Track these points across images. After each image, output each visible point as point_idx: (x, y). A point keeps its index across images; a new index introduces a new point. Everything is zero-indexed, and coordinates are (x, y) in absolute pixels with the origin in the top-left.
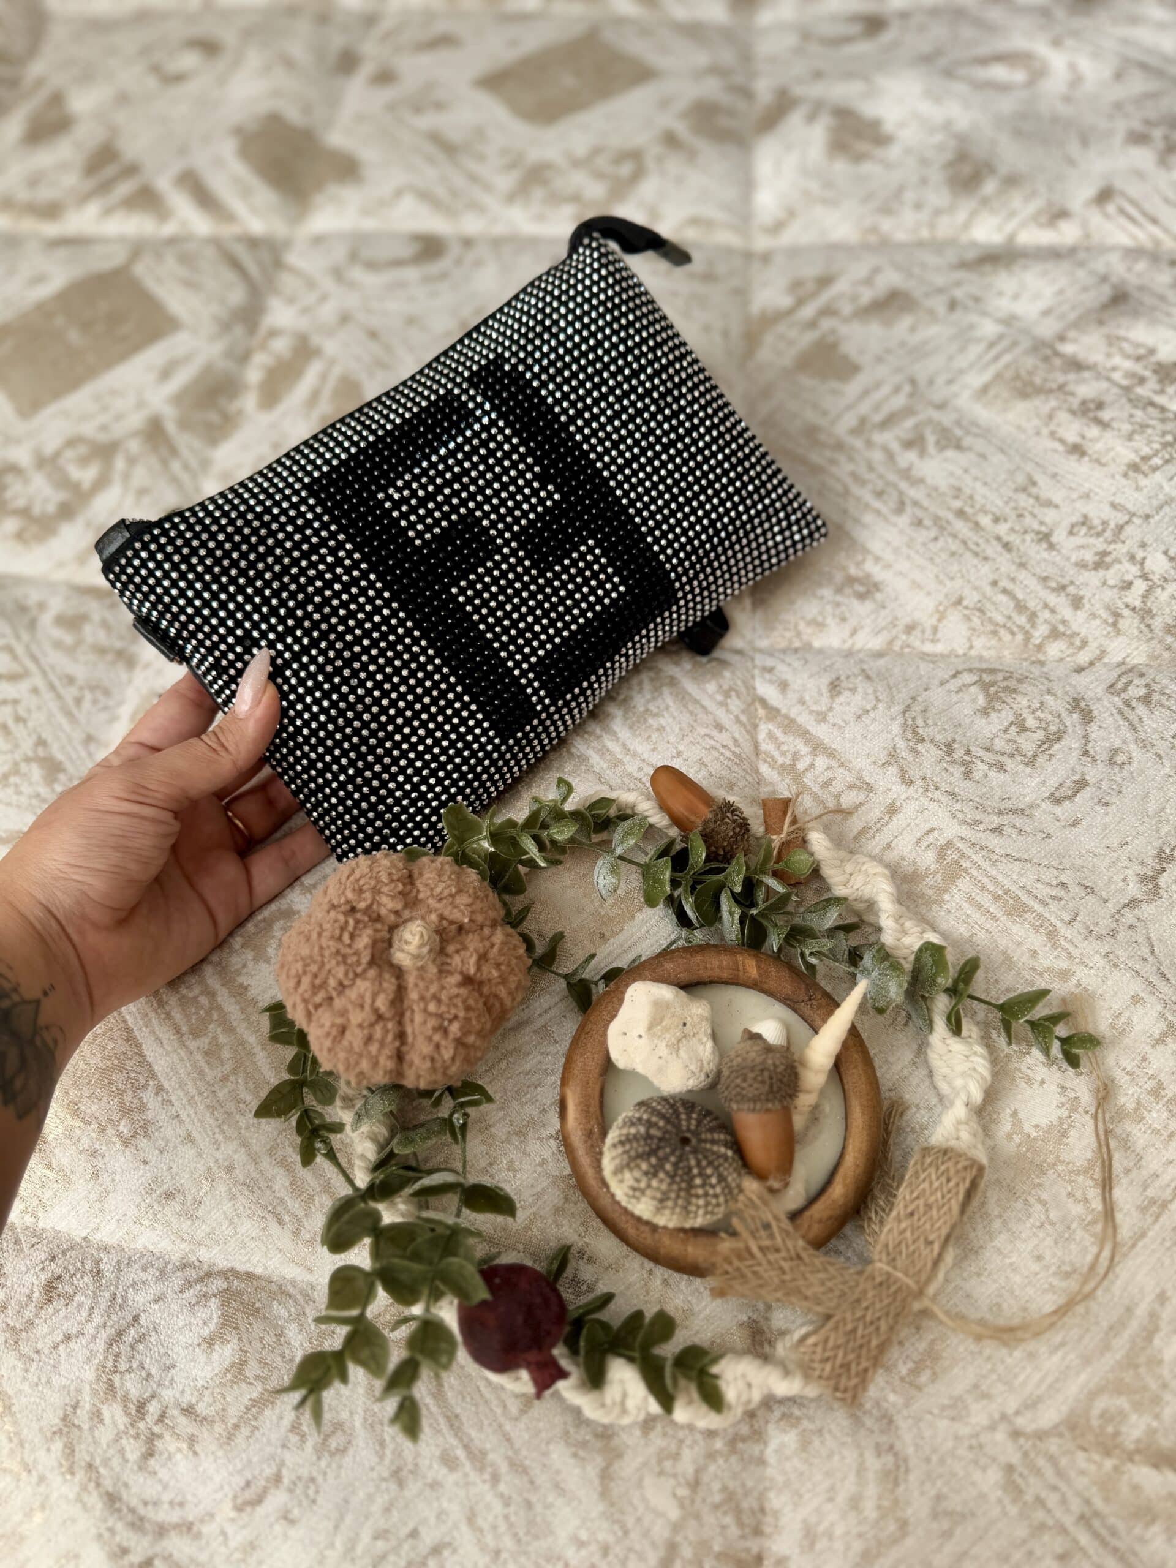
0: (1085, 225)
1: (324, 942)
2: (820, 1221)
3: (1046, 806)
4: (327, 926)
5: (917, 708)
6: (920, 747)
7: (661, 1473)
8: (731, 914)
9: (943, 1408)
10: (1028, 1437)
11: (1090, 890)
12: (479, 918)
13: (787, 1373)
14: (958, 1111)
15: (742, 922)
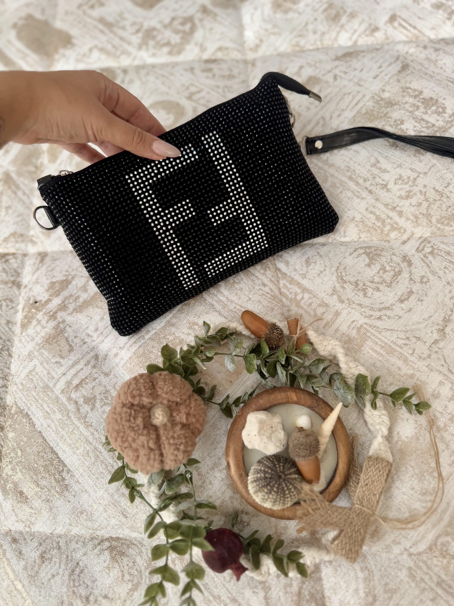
0: (386, 33)
1: (124, 423)
3: (398, 304)
4: (123, 415)
5: (342, 268)
6: (345, 285)
8: (282, 373)
10: (415, 555)
12: (184, 397)
13: (328, 553)
14: (379, 439)
15: (287, 376)
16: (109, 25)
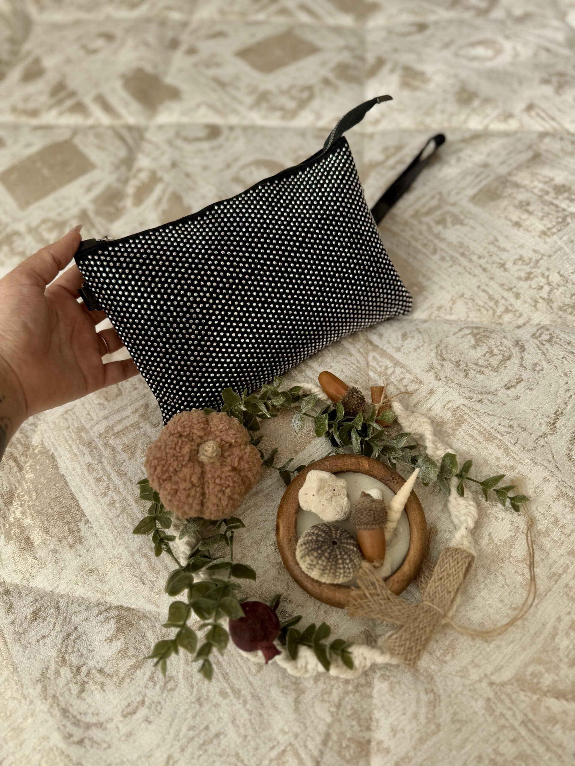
0: (521, 121)
1: (167, 450)
2: (398, 582)
3: (503, 390)
4: (169, 443)
5: (443, 345)
6: (444, 363)
7: (323, 700)
8: (357, 440)
9: (457, 672)
10: (496, 685)
11: (524, 429)
12: (239, 441)
13: (383, 653)
14: (462, 531)
15: (361, 444)
16: (223, 85)
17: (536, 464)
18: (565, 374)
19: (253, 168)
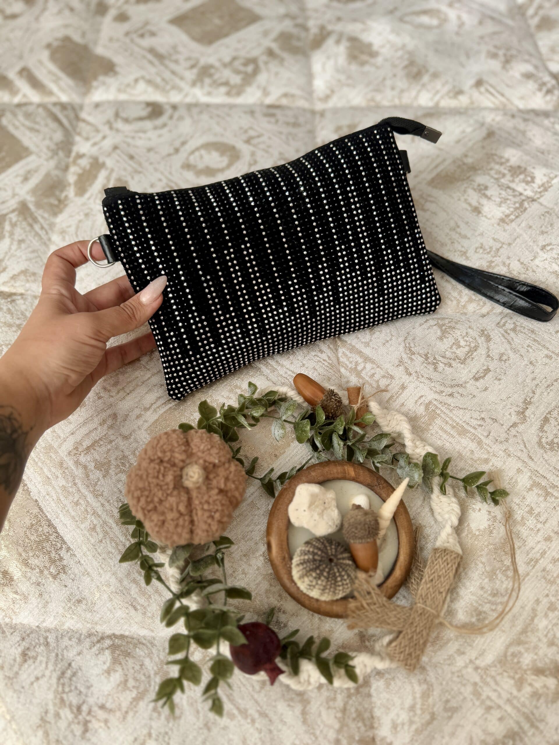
0: (471, 97)
1: (150, 480)
2: (391, 588)
3: (472, 382)
4: (150, 471)
5: (410, 338)
6: (413, 357)
7: (329, 708)
8: (339, 445)
9: (445, 660)
11: (495, 420)
12: (223, 459)
13: (382, 659)
14: (448, 530)
15: (344, 448)
16: (160, 57)
17: (509, 455)
18: (531, 363)
19: (203, 152)
